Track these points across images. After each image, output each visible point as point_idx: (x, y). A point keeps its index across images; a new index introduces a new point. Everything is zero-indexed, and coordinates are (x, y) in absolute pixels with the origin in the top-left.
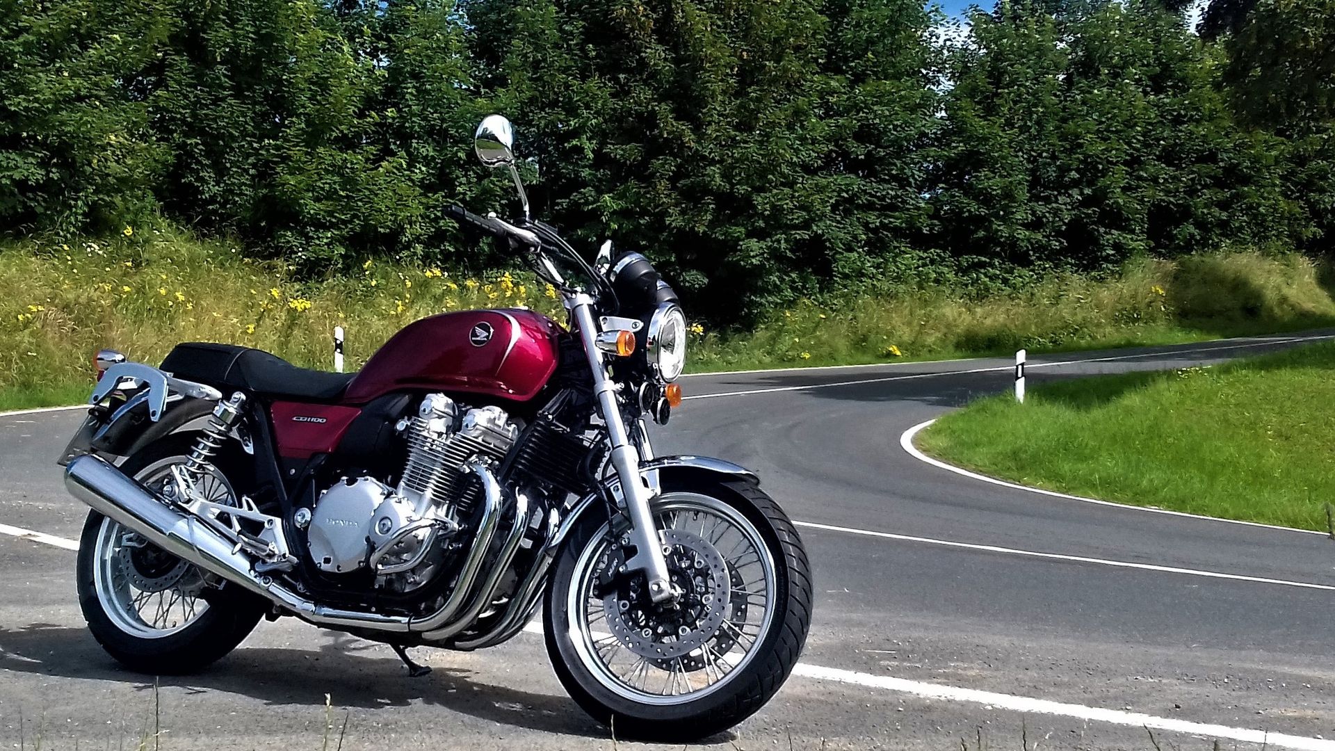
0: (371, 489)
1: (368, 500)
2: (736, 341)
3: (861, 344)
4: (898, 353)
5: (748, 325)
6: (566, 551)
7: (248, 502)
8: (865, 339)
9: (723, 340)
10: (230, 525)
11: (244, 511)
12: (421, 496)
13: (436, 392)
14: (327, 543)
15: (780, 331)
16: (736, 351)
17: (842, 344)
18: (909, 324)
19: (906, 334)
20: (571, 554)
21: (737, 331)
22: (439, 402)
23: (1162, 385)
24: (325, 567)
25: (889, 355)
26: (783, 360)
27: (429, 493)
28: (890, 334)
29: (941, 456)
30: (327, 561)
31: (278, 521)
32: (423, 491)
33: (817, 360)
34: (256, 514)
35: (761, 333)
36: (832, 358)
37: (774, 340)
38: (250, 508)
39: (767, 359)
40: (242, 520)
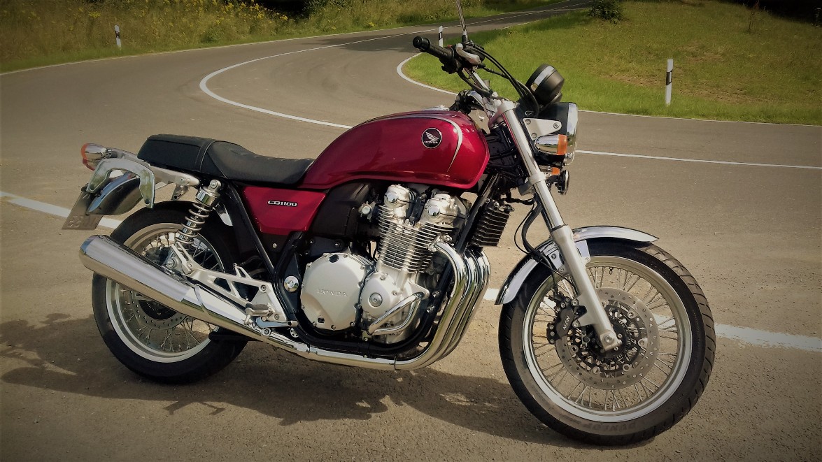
0: (351, 264)
1: (351, 274)
2: (303, 23)
3: (356, 22)
4: (373, 25)
5: (307, 16)
6: (517, 305)
7: (239, 269)
8: (358, 19)
9: (297, 22)
10: (228, 289)
11: (238, 278)
12: (399, 272)
13: (396, 183)
14: (319, 306)
15: (321, 17)
16: (303, 28)
17: (349, 23)
18: (377, 12)
19: (376, 17)
20: (520, 306)
21: (301, 17)
22: (398, 193)
23: (501, 39)
24: (320, 325)
25: (369, 27)
26: (325, 31)
27: (405, 269)
28: (369, 17)
29: (420, 80)
30: (321, 320)
31: (269, 285)
32: (400, 268)
33: (339, 30)
34: (249, 280)
35: (313, 18)
36: (345, 29)
37: (319, 21)
38: (243, 275)
39: (317, 31)
40: (237, 285)
